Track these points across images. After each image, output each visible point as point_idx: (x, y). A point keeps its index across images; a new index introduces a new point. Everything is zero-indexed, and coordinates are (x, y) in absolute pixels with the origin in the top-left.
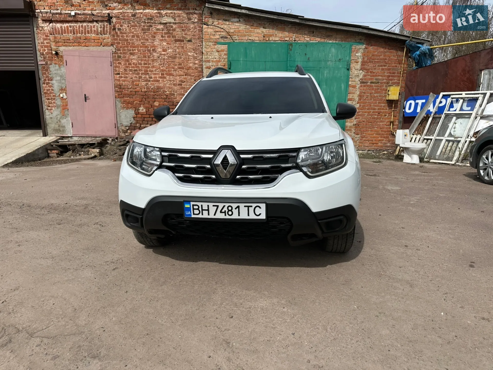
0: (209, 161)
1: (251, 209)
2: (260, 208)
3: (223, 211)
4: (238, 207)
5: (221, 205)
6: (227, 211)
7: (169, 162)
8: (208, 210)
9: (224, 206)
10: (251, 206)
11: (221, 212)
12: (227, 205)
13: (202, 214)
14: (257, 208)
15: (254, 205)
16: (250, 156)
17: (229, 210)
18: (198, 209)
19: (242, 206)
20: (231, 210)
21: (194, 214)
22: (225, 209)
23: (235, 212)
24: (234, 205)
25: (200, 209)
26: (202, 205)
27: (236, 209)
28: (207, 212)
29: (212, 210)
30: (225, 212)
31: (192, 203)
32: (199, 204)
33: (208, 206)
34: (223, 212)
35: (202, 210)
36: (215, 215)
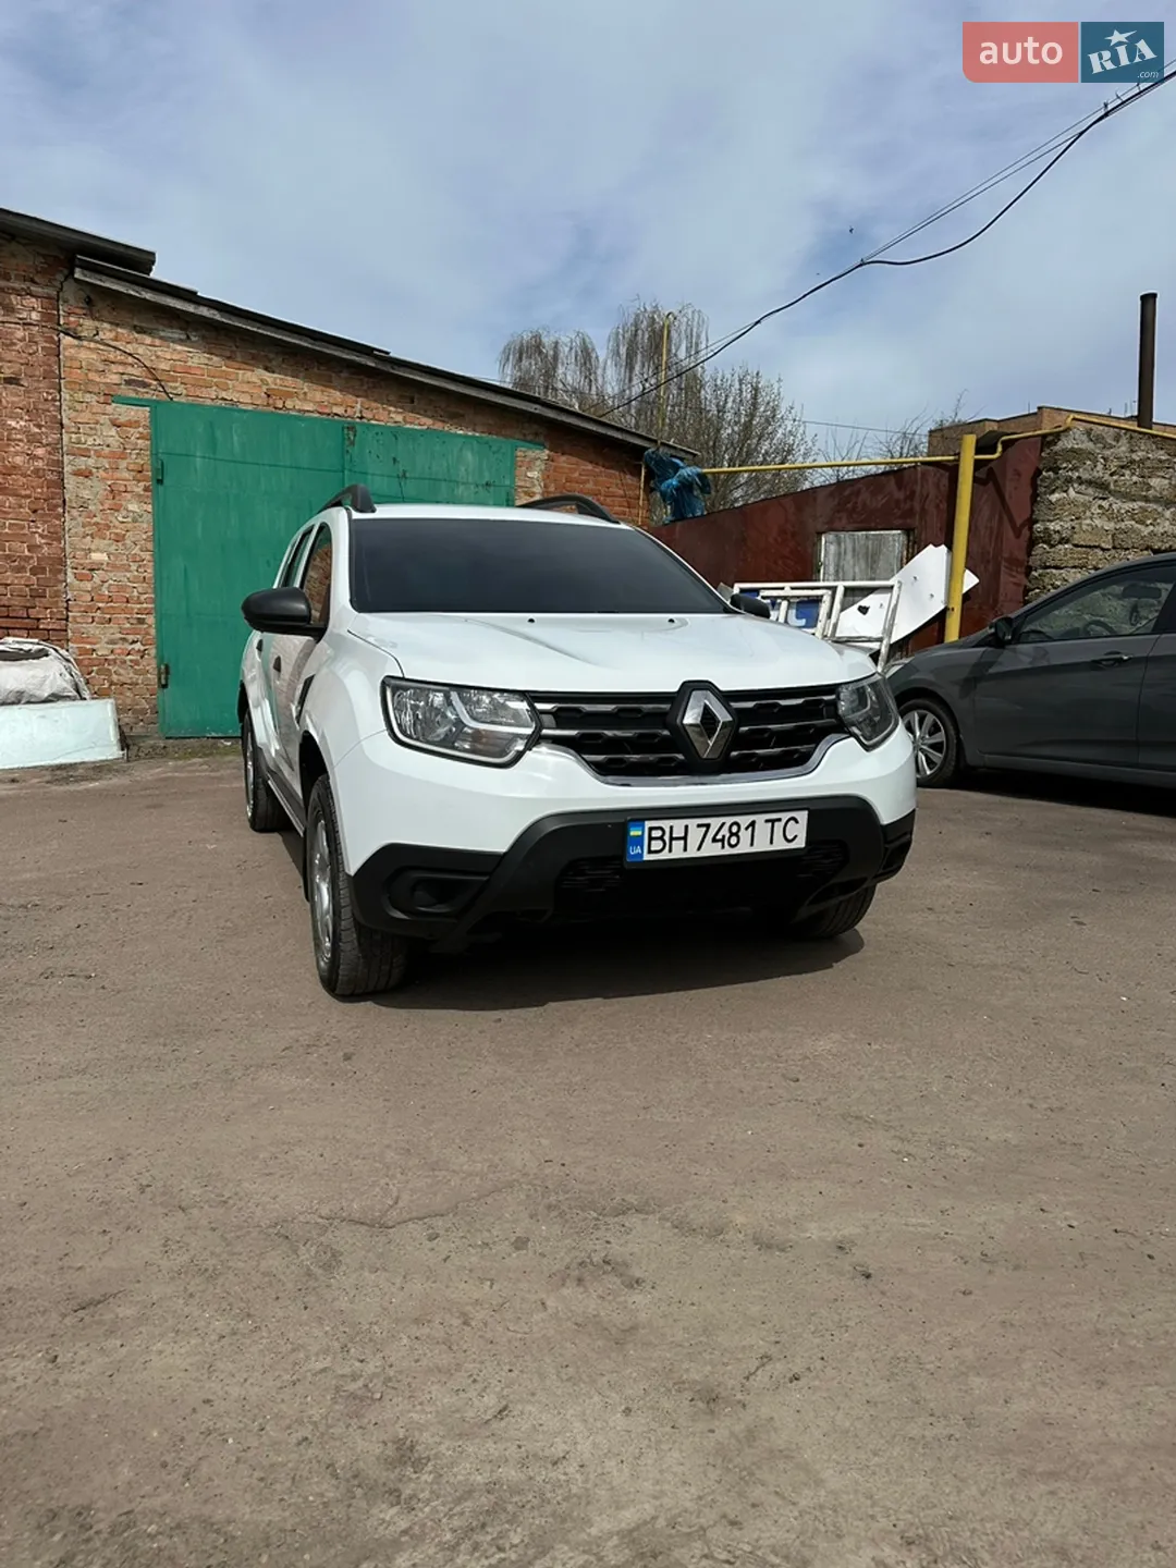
0: (662, 719)
1: (779, 827)
2: (797, 822)
3: (719, 837)
4: (753, 824)
5: (715, 822)
6: (727, 835)
7: (559, 727)
8: (685, 838)
9: (723, 824)
10: (779, 820)
11: (714, 840)
12: (729, 820)
13: (670, 851)
14: (792, 822)
15: (785, 816)
16: (750, 704)
17: (732, 834)
18: (661, 838)
19: (760, 819)
20: (736, 834)
21: (650, 852)
22: (725, 831)
23: (745, 835)
24: (744, 820)
25: (667, 838)
26: (671, 828)
27: (747, 829)
28: (682, 842)
29: (695, 835)
30: (722, 840)
31: (648, 824)
32: (665, 824)
33: (686, 827)
34: (718, 841)
35: (672, 839)
36: (699, 849)
